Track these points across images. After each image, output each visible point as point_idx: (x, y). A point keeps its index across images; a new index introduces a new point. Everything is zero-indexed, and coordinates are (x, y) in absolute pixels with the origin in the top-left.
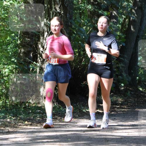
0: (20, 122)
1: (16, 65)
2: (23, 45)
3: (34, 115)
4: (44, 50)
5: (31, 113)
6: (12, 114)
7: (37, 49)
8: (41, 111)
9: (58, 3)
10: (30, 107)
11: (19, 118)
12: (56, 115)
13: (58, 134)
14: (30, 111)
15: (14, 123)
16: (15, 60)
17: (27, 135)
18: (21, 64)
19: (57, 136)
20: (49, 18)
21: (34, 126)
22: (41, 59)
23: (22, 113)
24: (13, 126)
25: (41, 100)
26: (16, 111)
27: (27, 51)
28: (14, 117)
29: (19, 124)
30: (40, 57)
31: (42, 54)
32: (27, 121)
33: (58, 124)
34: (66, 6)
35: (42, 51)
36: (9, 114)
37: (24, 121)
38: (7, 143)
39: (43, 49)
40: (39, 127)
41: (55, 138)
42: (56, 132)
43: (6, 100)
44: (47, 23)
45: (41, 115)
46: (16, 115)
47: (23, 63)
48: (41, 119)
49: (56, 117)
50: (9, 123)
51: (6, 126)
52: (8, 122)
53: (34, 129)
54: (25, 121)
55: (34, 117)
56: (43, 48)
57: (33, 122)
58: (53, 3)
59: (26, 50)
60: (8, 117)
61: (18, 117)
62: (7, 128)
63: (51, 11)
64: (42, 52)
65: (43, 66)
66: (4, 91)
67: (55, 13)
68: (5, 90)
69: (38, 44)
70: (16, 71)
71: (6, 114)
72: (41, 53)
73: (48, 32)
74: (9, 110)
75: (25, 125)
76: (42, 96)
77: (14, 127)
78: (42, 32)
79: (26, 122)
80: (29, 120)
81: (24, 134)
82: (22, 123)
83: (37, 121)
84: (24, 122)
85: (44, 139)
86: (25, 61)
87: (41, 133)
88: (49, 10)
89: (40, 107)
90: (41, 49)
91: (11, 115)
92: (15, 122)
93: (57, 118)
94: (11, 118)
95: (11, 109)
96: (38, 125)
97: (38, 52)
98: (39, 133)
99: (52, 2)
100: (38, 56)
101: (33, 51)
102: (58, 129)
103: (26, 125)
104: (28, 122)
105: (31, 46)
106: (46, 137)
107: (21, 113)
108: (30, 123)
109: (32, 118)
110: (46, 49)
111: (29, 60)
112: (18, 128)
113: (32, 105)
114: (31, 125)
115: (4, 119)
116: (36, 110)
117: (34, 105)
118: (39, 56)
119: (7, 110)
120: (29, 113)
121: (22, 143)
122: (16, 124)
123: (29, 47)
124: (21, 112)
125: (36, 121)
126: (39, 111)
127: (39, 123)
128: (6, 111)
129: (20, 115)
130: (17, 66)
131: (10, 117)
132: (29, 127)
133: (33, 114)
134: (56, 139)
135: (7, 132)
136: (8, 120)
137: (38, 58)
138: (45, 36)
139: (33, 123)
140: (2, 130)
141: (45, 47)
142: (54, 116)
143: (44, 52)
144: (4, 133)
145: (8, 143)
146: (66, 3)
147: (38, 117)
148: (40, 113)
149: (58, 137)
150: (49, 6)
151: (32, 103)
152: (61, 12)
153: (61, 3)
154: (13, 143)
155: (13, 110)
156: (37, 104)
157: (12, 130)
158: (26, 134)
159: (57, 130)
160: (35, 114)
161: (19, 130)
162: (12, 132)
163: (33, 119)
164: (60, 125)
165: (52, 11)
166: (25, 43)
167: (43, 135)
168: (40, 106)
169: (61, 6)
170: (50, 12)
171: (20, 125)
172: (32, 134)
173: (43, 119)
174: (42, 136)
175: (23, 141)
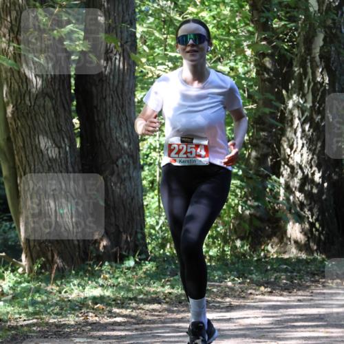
0: (251, 289)
1: (242, 181)
2: (254, 144)
3: (275, 275)
4: (292, 152)
5: (271, 270)
6: (235, 273)
7: (280, 151)
8: (289, 268)
9: (319, 64)
10: (267, 260)
11: (248, 281)
12: (317, 275)
13: (322, 311)
14: (269, 267)
15: (240, 290)
16: (239, 171)
17: (266, 312)
18: (251, 178)
19: (320, 315)
20: (301, 93)
21: (277, 296)
22: (287, 169)
23: (255, 271)
24: (239, 295)
25: (289, 246)
26: (244, 266)
27: (261, 155)
28: (238, 278)
29: (250, 291)
30: (286, 166)
31: (290, 160)
32: (264, 285)
33: (322, 291)
34: (333, 68)
35: (289, 153)
36: (231, 272)
37: (257, 285)
38: (228, 328)
39: (291, 150)
40: (287, 299)
41: (317, 318)
42: (317, 307)
43: (223, 246)
44: (299, 101)
45: (289, 274)
46: (244, 275)
47: (254, 177)
48: (288, 282)
49: (317, 278)
50: (232, 289)
51: (226, 295)
52: (229, 287)
53: (277, 301)
54: (260, 286)
55: (276, 278)
56: (291, 147)
57: (274, 287)
58: (309, 64)
59: (260, 152)
60: (229, 277)
61: (246, 278)
62: (228, 300)
63: (305, 78)
64: (289, 156)
65: (291, 183)
66: (221, 230)
67: (312, 84)
68: (221, 227)
69: (282, 142)
70: (241, 193)
71: (225, 273)
72: (287, 157)
73: (299, 119)
74: (229, 265)
75: (259, 294)
76: (290, 238)
77: (240, 297)
78: (290, 118)
79: (262, 288)
80: (266, 284)
81: (258, 311)
82: (255, 289)
83: (281, 287)
84: (257, 288)
85: (296, 321)
86: (257, 173)
87: (289, 310)
88: (302, 77)
89: (287, 259)
90: (288, 151)
91: (233, 275)
92: (241, 288)
93: (318, 281)
94: (233, 280)
95: (233, 264)
96: (285, 293)
97: (282, 156)
98: (285, 310)
99: (306, 63)
100: (281, 163)
101: (272, 155)
102: (321, 302)
103: (263, 294)
104: (265, 287)
105: (269, 145)
106: (300, 317)
107: (252, 270)
108: (269, 290)
109: (272, 280)
110: (295, 151)
111: (266, 172)
112: (248, 299)
113: (272, 255)
114: (270, 293)
115: (221, 282)
116: (280, 265)
117: (275, 256)
118: (283, 163)
119: (227, 265)
120: (267, 270)
121: (255, 329)
122: (243, 291)
123: (266, 147)
124: (252, 268)
125: (279, 286)
126: (285, 266)
127: (285, 289)
128: (224, 267)
129: (251, 274)
130: (243, 184)
131: (232, 278)
132: (267, 297)
133: (274, 273)
134: (318, 322)
135: (227, 307)
136: (230, 284)
137: (282, 168)
138: (295, 126)
139: (274, 289)
140: (219, 302)
141: (295, 146)
142: (313, 277)
143: (292, 156)
144: (222, 308)
145: (231, 328)
146: (333, 64)
147: (283, 279)
148: (286, 271)
149: (322, 316)
150: (301, 70)
151: (273, 251)
152: (323, 82)
153: (323, 64)
154: (241, 327)
155: (237, 265)
156: (280, 253)
157: (237, 304)
158: (261, 311)
159: (320, 304)
160: (277, 272)
161: (248, 304)
162: (237, 306)
163: (275, 281)
164: (324, 294)
165: (307, 79)
166: (257, 140)
167: (294, 313)
168: (286, 256)
169: (325, 70)
170: (304, 81)
171: (251, 294)
172: (273, 311)
173: (292, 282)
174: (292, 315)
175: (257, 325)
